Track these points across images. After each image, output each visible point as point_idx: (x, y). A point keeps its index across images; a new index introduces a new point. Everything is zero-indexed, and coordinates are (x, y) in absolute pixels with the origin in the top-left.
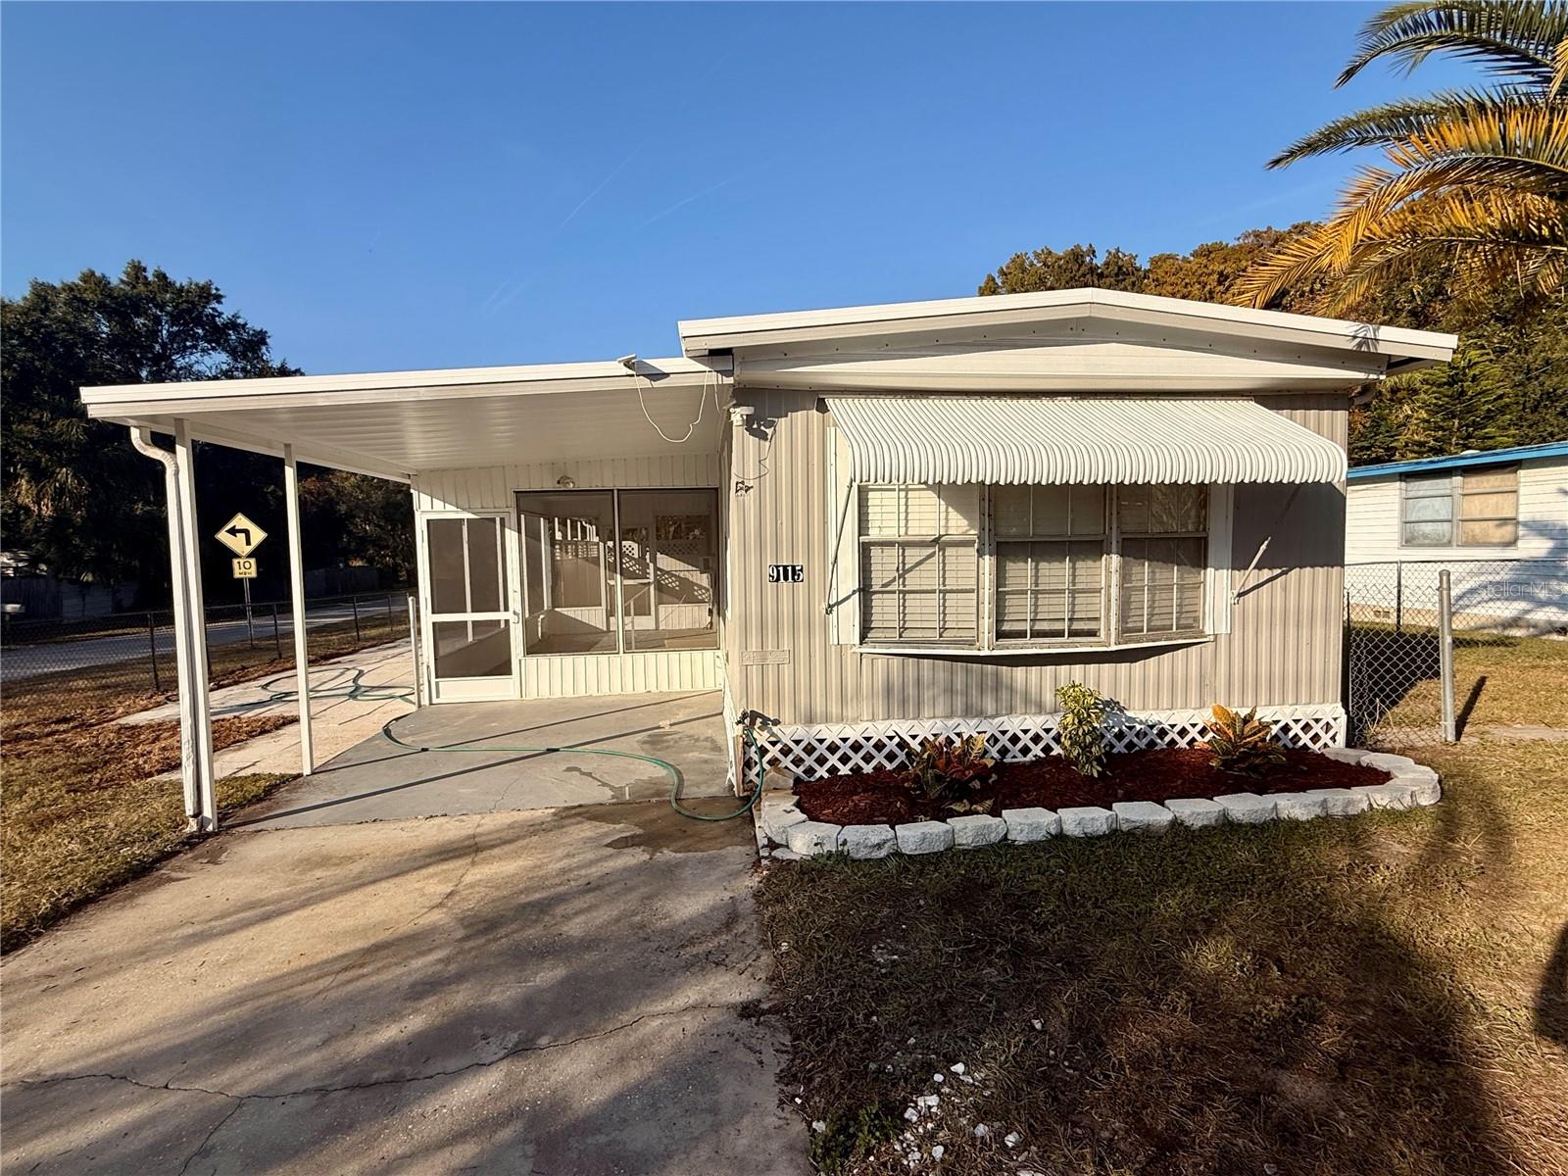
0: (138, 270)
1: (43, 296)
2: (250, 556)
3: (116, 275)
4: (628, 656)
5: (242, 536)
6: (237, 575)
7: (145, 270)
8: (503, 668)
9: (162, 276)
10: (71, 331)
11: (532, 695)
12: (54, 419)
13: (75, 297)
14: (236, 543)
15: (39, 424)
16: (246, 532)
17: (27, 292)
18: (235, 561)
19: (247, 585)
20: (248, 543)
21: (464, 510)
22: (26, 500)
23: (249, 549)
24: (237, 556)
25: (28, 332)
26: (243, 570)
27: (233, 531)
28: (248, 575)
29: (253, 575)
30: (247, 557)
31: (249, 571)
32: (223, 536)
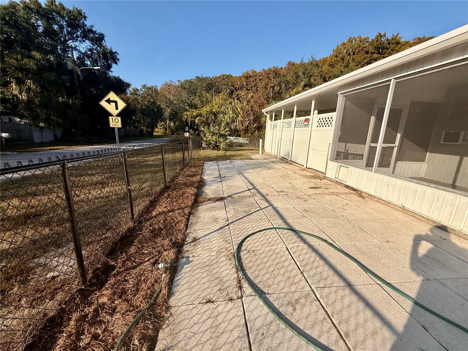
2: (118, 115)
5: (113, 104)
6: (111, 126)
10: (27, 23)
12: (23, 58)
14: (110, 108)
15: (16, 59)
16: (116, 102)
18: (110, 118)
19: (116, 131)
20: (117, 109)
22: (16, 92)
23: (117, 112)
24: (112, 115)
26: (114, 123)
27: (109, 101)
28: (117, 126)
29: (120, 126)
30: (116, 116)
31: (118, 124)
32: (103, 103)
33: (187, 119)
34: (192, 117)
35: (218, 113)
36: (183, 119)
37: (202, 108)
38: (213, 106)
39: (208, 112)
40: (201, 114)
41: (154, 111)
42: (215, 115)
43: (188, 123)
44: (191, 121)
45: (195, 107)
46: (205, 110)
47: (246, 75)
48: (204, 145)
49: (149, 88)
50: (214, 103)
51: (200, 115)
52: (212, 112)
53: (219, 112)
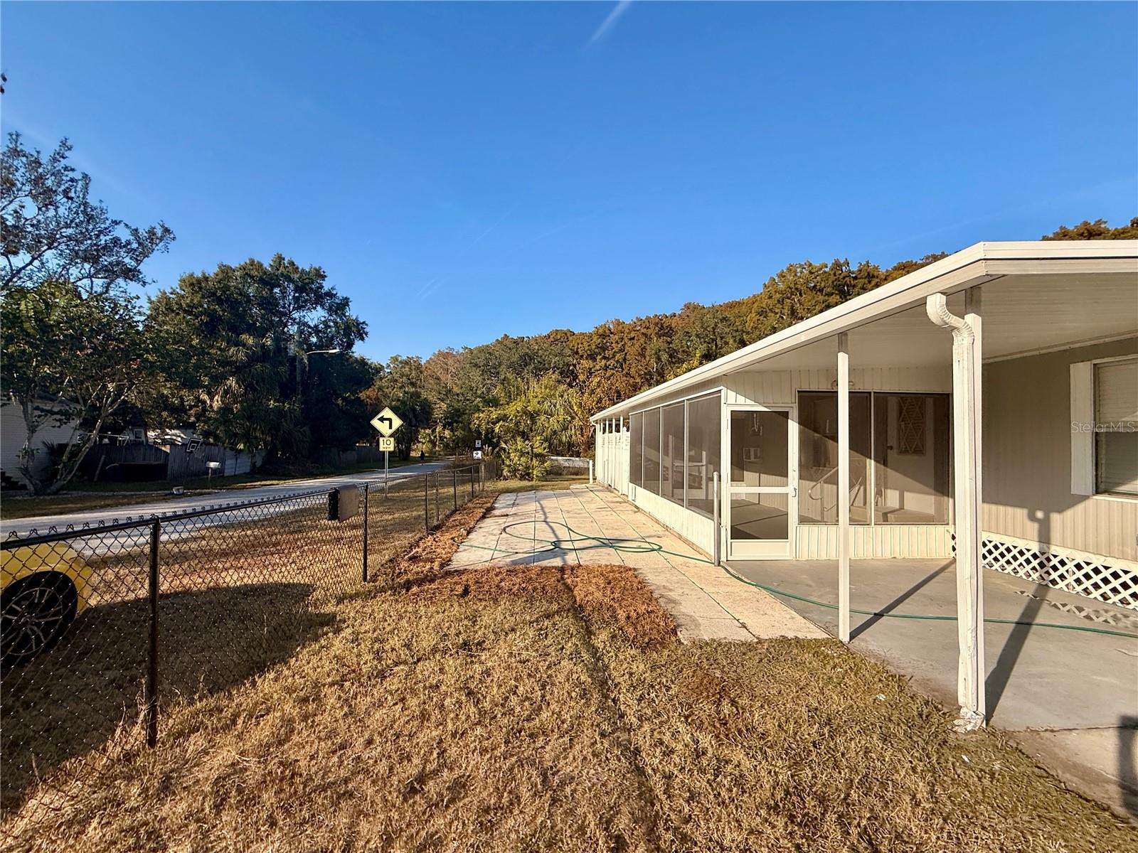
0: (280, 258)
1: (226, 271)
2: (391, 436)
3: (267, 263)
4: (879, 527)
5: (387, 423)
6: (381, 449)
7: (284, 259)
8: (781, 533)
9: (292, 264)
10: (241, 294)
11: (804, 556)
12: (229, 346)
13: (247, 274)
14: (382, 427)
15: (220, 349)
16: (390, 420)
17: (216, 270)
18: (381, 439)
19: (387, 456)
20: (391, 428)
21: (760, 404)
22: (205, 396)
23: (390, 432)
24: (382, 436)
25: (219, 293)
26: (386, 445)
27: (382, 419)
28: (388, 450)
29: (392, 449)
30: (388, 437)
31: (389, 446)
32: (375, 422)
33: (479, 425)
34: (488, 422)
35: (538, 413)
36: (471, 426)
37: (508, 404)
38: (529, 402)
39: (518, 412)
40: (505, 415)
41: (414, 410)
42: (533, 416)
43: (480, 433)
44: (487, 429)
45: (495, 403)
46: (513, 409)
47: (601, 331)
48: (505, 473)
49: (406, 363)
50: (530, 394)
51: (504, 418)
52: (525, 412)
53: (539, 410)
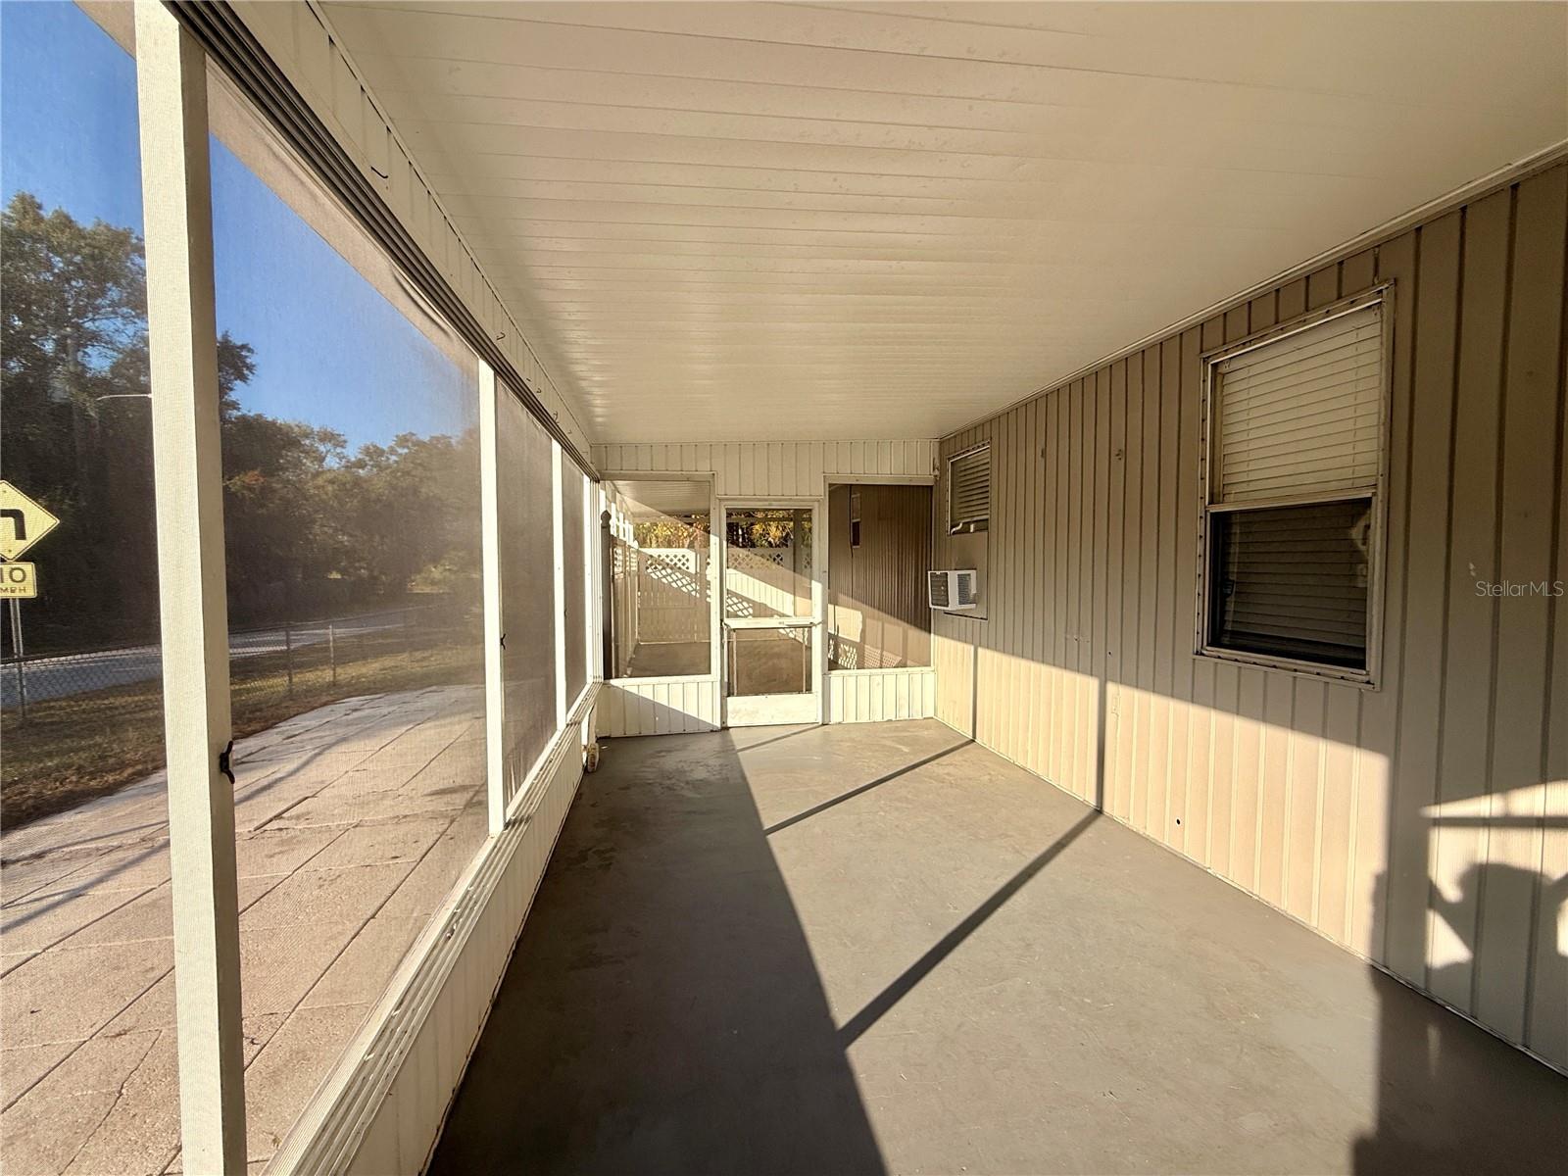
5: (8, 522)
20: (21, 534)
23: (22, 546)
28: (18, 595)
29: (31, 592)
30: (17, 561)
31: (21, 586)
